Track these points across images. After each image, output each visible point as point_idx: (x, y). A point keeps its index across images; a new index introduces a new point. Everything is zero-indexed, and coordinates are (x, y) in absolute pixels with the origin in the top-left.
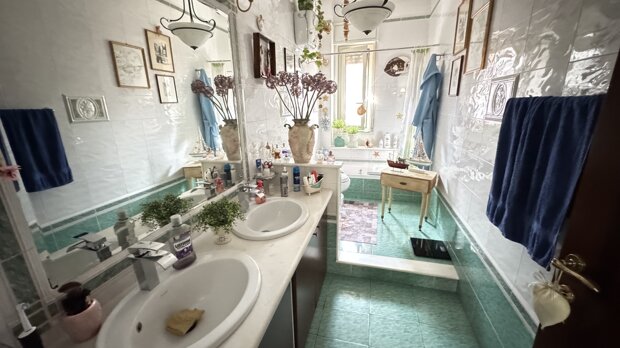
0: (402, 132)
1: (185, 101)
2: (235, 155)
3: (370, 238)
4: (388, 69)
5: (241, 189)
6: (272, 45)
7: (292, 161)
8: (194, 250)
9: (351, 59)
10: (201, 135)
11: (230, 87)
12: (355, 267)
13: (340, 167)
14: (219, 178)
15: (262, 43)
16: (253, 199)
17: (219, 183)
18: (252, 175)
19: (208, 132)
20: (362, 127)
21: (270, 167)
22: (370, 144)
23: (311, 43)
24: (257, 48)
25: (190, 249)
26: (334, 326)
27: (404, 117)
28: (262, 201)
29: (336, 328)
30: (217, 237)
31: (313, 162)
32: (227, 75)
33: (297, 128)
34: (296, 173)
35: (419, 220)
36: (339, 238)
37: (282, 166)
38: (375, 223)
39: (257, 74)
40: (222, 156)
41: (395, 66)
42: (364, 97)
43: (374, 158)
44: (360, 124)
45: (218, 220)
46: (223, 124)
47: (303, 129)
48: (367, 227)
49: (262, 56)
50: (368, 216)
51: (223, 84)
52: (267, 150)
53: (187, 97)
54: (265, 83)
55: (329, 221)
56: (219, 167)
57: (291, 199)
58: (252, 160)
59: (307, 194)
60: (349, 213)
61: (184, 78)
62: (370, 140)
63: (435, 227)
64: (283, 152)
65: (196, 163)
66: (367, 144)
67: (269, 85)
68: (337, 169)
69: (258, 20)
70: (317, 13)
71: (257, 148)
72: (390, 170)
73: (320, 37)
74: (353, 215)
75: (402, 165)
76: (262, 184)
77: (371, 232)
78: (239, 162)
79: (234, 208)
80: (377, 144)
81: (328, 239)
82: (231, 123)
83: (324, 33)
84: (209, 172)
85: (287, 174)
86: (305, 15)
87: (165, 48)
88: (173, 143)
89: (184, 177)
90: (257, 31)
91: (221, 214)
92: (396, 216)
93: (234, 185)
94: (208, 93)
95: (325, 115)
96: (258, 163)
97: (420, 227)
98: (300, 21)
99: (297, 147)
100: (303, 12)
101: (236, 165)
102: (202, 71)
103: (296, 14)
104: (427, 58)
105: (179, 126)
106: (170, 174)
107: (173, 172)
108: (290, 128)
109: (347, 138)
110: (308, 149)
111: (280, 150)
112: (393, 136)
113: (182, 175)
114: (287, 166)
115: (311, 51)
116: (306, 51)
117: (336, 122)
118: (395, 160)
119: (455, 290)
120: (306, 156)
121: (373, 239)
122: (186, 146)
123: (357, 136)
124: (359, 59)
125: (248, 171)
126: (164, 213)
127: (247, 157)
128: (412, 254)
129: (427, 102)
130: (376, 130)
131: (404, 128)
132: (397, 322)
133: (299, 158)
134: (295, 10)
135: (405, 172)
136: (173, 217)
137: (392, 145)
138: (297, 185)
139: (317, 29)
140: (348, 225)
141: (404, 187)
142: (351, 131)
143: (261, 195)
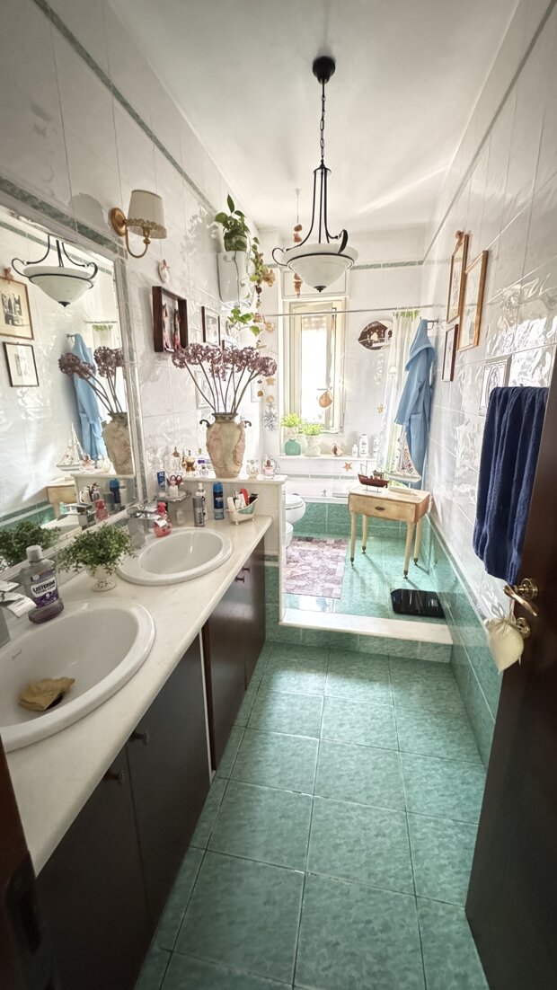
0: (382, 433)
1: (50, 382)
2: (126, 467)
3: (331, 590)
4: (364, 338)
5: (133, 515)
6: (182, 303)
7: (211, 475)
8: (60, 596)
9: (310, 322)
10: (75, 435)
11: (118, 365)
12: (307, 631)
13: (283, 483)
14: (101, 500)
15: (165, 301)
16: (152, 530)
17: (101, 507)
18: (151, 494)
19: (86, 432)
20: (327, 426)
21: (178, 483)
22: (339, 452)
23: (242, 300)
24: (158, 308)
25: (55, 595)
26: (270, 715)
27: (385, 411)
28: (164, 532)
29: (275, 717)
30: (96, 581)
31: (243, 476)
32: (112, 348)
33: (218, 426)
34: (218, 492)
35: (404, 563)
36: (283, 589)
37: (197, 482)
38: (341, 568)
39: (158, 347)
40: (106, 468)
41: (373, 334)
42: (328, 380)
43: (344, 472)
44: (323, 421)
45: (96, 555)
46: (109, 419)
47: (227, 428)
48: (328, 573)
49: (167, 320)
50: (332, 559)
51: (109, 360)
52: (173, 458)
53: (54, 378)
54: (170, 358)
55: (267, 564)
56: (104, 485)
57: (210, 530)
58: (151, 473)
59: (234, 523)
60: (303, 554)
61: (49, 346)
62: (339, 445)
63: (428, 573)
64: (199, 462)
65: (67, 480)
66: (335, 451)
67: (177, 362)
68: (278, 485)
69: (160, 268)
70: (253, 256)
71: (159, 455)
72: (362, 489)
73: (259, 290)
74: (309, 558)
75: (378, 482)
76: (165, 507)
77: (333, 582)
78: (132, 476)
79: (122, 540)
80: (348, 452)
81: (267, 589)
82: (119, 418)
83: (264, 285)
84: (86, 491)
85: (205, 493)
86: (234, 259)
87: (18, 302)
88: (30, 450)
89: (46, 501)
90: (158, 283)
91: (101, 547)
92: (372, 558)
93: (122, 509)
94: (84, 372)
95: (271, 406)
96: (161, 478)
97: (406, 573)
98: (227, 267)
99: (218, 454)
100: (231, 254)
101: (129, 480)
102: (77, 337)
103: (221, 256)
104: (415, 325)
105: (39, 422)
106: (26, 497)
107: (30, 493)
108: (208, 426)
109: (303, 441)
110: (235, 457)
111: (194, 458)
112: (372, 440)
113: (45, 500)
114: (204, 482)
115: (244, 311)
116: (236, 311)
117: (288, 418)
118: (369, 474)
119: (447, 660)
120: (232, 467)
121: (337, 591)
122: (52, 453)
123: (319, 439)
124: (322, 322)
125: (144, 488)
126: (16, 547)
127: (142, 467)
128: (391, 612)
129: (414, 389)
130: (347, 429)
131: (385, 426)
132: (363, 706)
133: (223, 470)
134: (218, 250)
135: (384, 492)
136: (29, 549)
137: (371, 452)
138: (219, 511)
139: (252, 279)
140: (300, 572)
141: (381, 514)
142: (310, 431)
143: (162, 523)
